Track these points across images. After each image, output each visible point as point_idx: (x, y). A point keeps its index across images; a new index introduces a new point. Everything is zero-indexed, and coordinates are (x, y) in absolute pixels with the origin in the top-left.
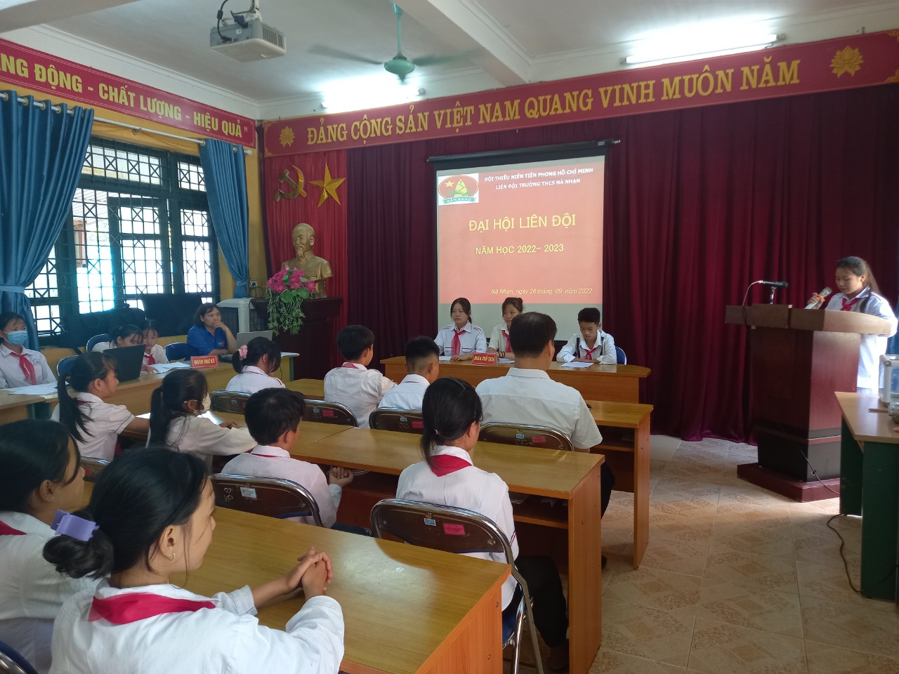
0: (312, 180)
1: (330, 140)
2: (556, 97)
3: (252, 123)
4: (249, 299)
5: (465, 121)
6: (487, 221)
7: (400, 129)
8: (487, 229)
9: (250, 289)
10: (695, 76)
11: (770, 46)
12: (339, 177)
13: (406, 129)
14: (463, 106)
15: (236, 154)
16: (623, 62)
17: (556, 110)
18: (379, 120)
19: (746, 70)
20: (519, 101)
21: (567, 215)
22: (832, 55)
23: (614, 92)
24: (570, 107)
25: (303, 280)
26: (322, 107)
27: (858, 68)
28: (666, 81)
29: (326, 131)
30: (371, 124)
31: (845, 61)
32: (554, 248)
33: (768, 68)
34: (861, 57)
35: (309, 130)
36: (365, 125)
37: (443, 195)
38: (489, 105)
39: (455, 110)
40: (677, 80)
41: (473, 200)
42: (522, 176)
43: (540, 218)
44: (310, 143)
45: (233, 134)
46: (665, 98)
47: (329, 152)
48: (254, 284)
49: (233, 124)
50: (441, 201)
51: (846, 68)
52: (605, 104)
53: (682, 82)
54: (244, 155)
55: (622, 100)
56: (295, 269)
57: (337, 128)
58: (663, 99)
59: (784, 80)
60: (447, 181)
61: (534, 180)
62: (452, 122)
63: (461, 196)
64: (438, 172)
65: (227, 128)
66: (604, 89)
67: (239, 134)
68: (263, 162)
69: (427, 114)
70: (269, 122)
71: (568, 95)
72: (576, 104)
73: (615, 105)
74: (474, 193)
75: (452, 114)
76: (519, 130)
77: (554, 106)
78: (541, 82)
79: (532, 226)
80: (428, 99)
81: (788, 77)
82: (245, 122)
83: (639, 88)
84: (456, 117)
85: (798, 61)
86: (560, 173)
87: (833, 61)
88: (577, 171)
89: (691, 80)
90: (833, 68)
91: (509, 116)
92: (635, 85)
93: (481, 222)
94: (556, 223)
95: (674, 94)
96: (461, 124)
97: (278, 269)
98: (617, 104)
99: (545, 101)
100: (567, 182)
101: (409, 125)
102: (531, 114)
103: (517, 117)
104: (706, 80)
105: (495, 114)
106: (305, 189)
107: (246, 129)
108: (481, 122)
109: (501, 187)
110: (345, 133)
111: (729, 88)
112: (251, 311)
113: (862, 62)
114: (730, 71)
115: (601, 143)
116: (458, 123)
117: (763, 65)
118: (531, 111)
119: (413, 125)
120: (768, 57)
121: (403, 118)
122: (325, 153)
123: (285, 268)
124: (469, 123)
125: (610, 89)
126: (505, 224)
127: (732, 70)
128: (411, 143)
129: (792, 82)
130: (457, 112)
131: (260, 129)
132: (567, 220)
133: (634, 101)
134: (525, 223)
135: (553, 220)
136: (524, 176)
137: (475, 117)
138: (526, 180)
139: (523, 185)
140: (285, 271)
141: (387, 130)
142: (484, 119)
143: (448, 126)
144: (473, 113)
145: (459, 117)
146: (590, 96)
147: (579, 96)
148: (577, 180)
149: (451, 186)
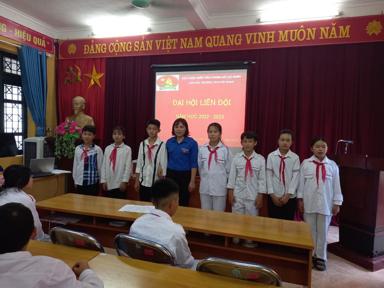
0: (85, 74)
1: (96, 52)
2: (222, 37)
3: (52, 40)
4: (44, 138)
5: (173, 46)
6: (183, 100)
7: (137, 48)
8: (183, 105)
9: (46, 132)
10: (296, 31)
11: (334, 18)
12: (101, 72)
13: (140, 48)
14: (171, 38)
15: (41, 56)
16: (258, 21)
17: (222, 43)
18: (125, 43)
19: (322, 29)
20: (202, 38)
21: (226, 100)
22: (367, 24)
23: (253, 36)
24: (230, 43)
25: (77, 128)
26: (93, 35)
27: (380, 31)
28: (281, 32)
29: (95, 47)
30: (120, 45)
31: (373, 27)
32: (219, 117)
33: (334, 29)
34: (381, 26)
35: (85, 46)
36: (117, 45)
37: (159, 85)
38: (186, 39)
39: (167, 40)
40: (286, 32)
41: (175, 89)
42: (202, 78)
43: (212, 100)
44: (85, 53)
45: (40, 45)
46: (280, 41)
47: (96, 58)
48: (49, 129)
49: (41, 40)
50: (158, 88)
51: (374, 31)
52: (248, 42)
53: (289, 33)
54: (47, 57)
55: (257, 40)
56: (73, 121)
57: (101, 46)
58: (279, 41)
59: (342, 35)
60: (161, 78)
61: (209, 80)
62: (165, 47)
63: (169, 86)
64: (157, 73)
65: (36, 41)
66: (248, 34)
67: (44, 45)
68: (57, 62)
69: (151, 41)
70: (62, 41)
71: (228, 36)
72: (233, 41)
73: (254, 43)
74: (176, 85)
75: (165, 42)
76: (202, 53)
77: (221, 42)
78: (214, 29)
79: (207, 105)
80: (152, 34)
81: (344, 34)
82: (48, 39)
83: (266, 34)
85: (350, 26)
86: (223, 77)
87: (367, 27)
88: (232, 77)
89: (294, 32)
90: (367, 31)
91: (197, 45)
92: (264, 33)
93: (180, 101)
94: (220, 103)
95: (285, 39)
96: (170, 48)
97: (64, 121)
98: (255, 42)
99: (216, 38)
100: (226, 82)
101: (141, 47)
102: (209, 45)
103: (201, 46)
104: (302, 32)
105: (189, 44)
106: (81, 78)
107: (48, 43)
108: (182, 47)
109: (191, 83)
110: (105, 49)
111: (313, 38)
112: (45, 144)
113: (382, 28)
115: (246, 63)
116: (169, 47)
117: (331, 27)
118: (209, 43)
119: (144, 47)
120: (334, 23)
121: (138, 43)
122: (94, 59)
123: (67, 121)
124: (175, 48)
125: (251, 34)
126: (192, 103)
127: (315, 29)
128: (142, 57)
129: (346, 37)
130: (169, 41)
131: (57, 44)
132: (226, 102)
133: (264, 42)
134: (203, 103)
135: (219, 102)
136: (204, 78)
137: (178, 44)
138: (204, 80)
139: (203, 82)
140: (67, 122)
141: (129, 49)
143: (163, 48)
144: (177, 42)
145: (169, 44)
146: (240, 38)
147: (234, 37)
148: (232, 81)
149: (164, 81)
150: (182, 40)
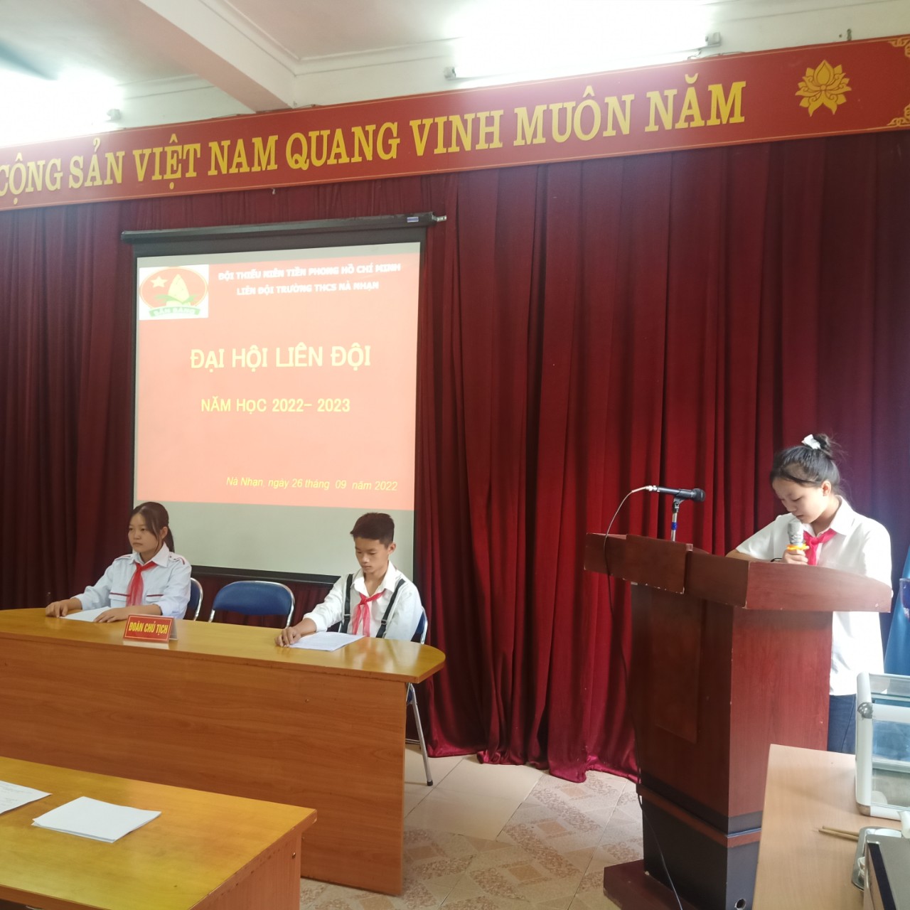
2: (339, 134)
5: (185, 169)
6: (222, 351)
7: (76, 179)
8: (222, 365)
10: (569, 105)
11: (696, 56)
13: (85, 180)
14: (182, 141)
16: (450, 75)
17: (338, 156)
19: (655, 97)
20: (275, 138)
21: (356, 347)
22: (800, 76)
23: (434, 127)
24: (362, 153)
27: (842, 100)
28: (522, 112)
30: (28, 168)
31: (820, 86)
32: (335, 405)
33: (691, 95)
34: (847, 80)
36: (18, 170)
37: (147, 301)
38: (226, 143)
39: (169, 149)
40: (539, 110)
41: (197, 311)
42: (281, 273)
43: (311, 350)
46: (519, 142)
50: (144, 312)
51: (823, 100)
52: (420, 149)
53: (547, 114)
55: (447, 143)
58: (516, 143)
59: (719, 116)
60: (154, 277)
61: (301, 280)
62: (163, 171)
63: (179, 304)
64: (140, 260)
66: (418, 122)
69: (121, 154)
71: (357, 131)
72: (371, 146)
73: (436, 151)
74: (200, 299)
75: (163, 155)
76: (278, 189)
77: (335, 150)
78: (314, 106)
79: (297, 364)
80: (125, 129)
81: (725, 112)
83: (476, 121)
84: (171, 162)
85: (743, 84)
86: (344, 270)
87: (801, 85)
88: (374, 269)
89: (563, 112)
90: (801, 98)
91: (260, 164)
92: (469, 117)
93: (212, 354)
94: (338, 360)
95: (535, 135)
96: (178, 175)
98: (440, 150)
99: (320, 139)
100: (358, 286)
101: (91, 174)
102: (297, 162)
103: (273, 166)
104: (588, 111)
105: (236, 160)
108: (213, 172)
109: (248, 291)
111: (626, 129)
113: (849, 89)
114: (628, 98)
115: (413, 219)
116: (173, 172)
117: (683, 88)
118: (297, 156)
119: (97, 173)
120: (691, 76)
121: (81, 160)
124: (191, 174)
125: (428, 122)
126: (252, 357)
127: (632, 97)
128: (95, 206)
129: (733, 121)
130: (173, 152)
132: (356, 356)
133: (468, 146)
134: (285, 358)
135: (334, 355)
136: (286, 273)
137: (203, 162)
138: (287, 281)
139: (284, 289)
141: (53, 181)
142: (217, 167)
143: (157, 177)
144: (199, 156)
145: (174, 162)
146: (395, 135)
147: (376, 133)
148: (374, 283)
149: (163, 286)
150: (214, 146)
